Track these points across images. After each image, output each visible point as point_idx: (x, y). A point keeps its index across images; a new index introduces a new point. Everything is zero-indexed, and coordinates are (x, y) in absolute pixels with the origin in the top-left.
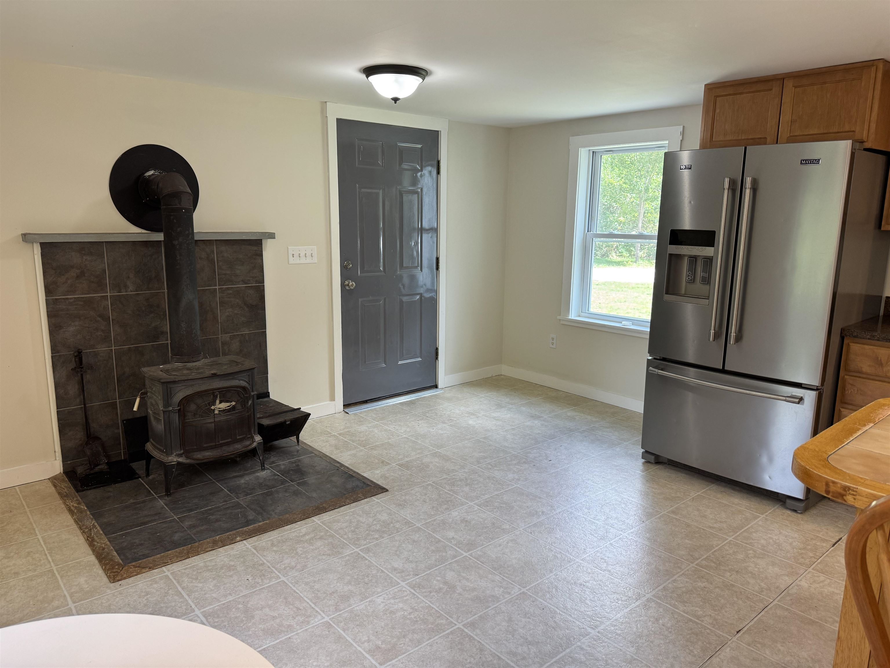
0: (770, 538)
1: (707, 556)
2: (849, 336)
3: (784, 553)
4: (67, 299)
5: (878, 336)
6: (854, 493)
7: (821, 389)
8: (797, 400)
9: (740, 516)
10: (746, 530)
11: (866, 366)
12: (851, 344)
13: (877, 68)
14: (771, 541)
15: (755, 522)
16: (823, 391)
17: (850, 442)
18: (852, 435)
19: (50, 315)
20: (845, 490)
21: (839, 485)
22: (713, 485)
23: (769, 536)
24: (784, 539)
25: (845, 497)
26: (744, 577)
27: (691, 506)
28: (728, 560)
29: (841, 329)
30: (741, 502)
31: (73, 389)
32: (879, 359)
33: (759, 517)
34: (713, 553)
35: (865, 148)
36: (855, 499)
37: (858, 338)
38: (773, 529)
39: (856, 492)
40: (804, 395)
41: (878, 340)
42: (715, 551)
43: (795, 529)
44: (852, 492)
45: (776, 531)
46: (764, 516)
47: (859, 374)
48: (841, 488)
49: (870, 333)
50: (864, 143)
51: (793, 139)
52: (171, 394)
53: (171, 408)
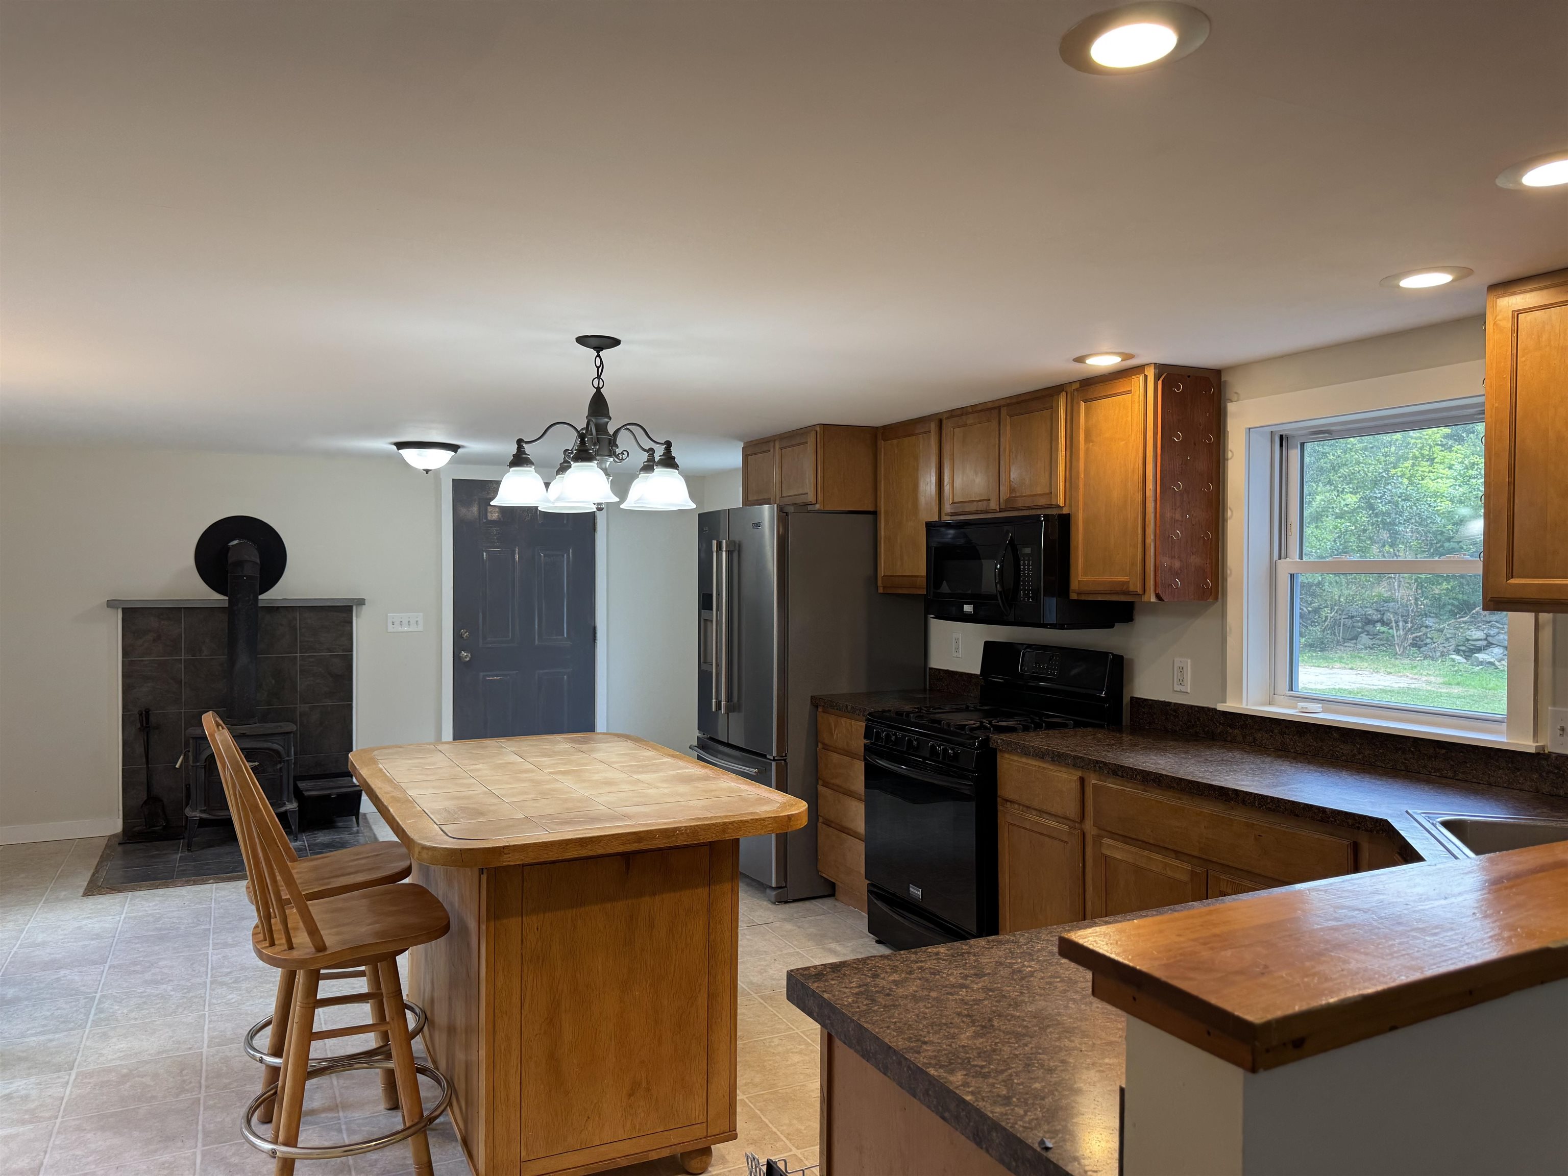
4: (142, 661)
7: (782, 760)
16: (786, 763)
19: (125, 676)
29: (812, 697)
31: (139, 750)
35: (810, 510)
52: (200, 750)
53: (198, 764)
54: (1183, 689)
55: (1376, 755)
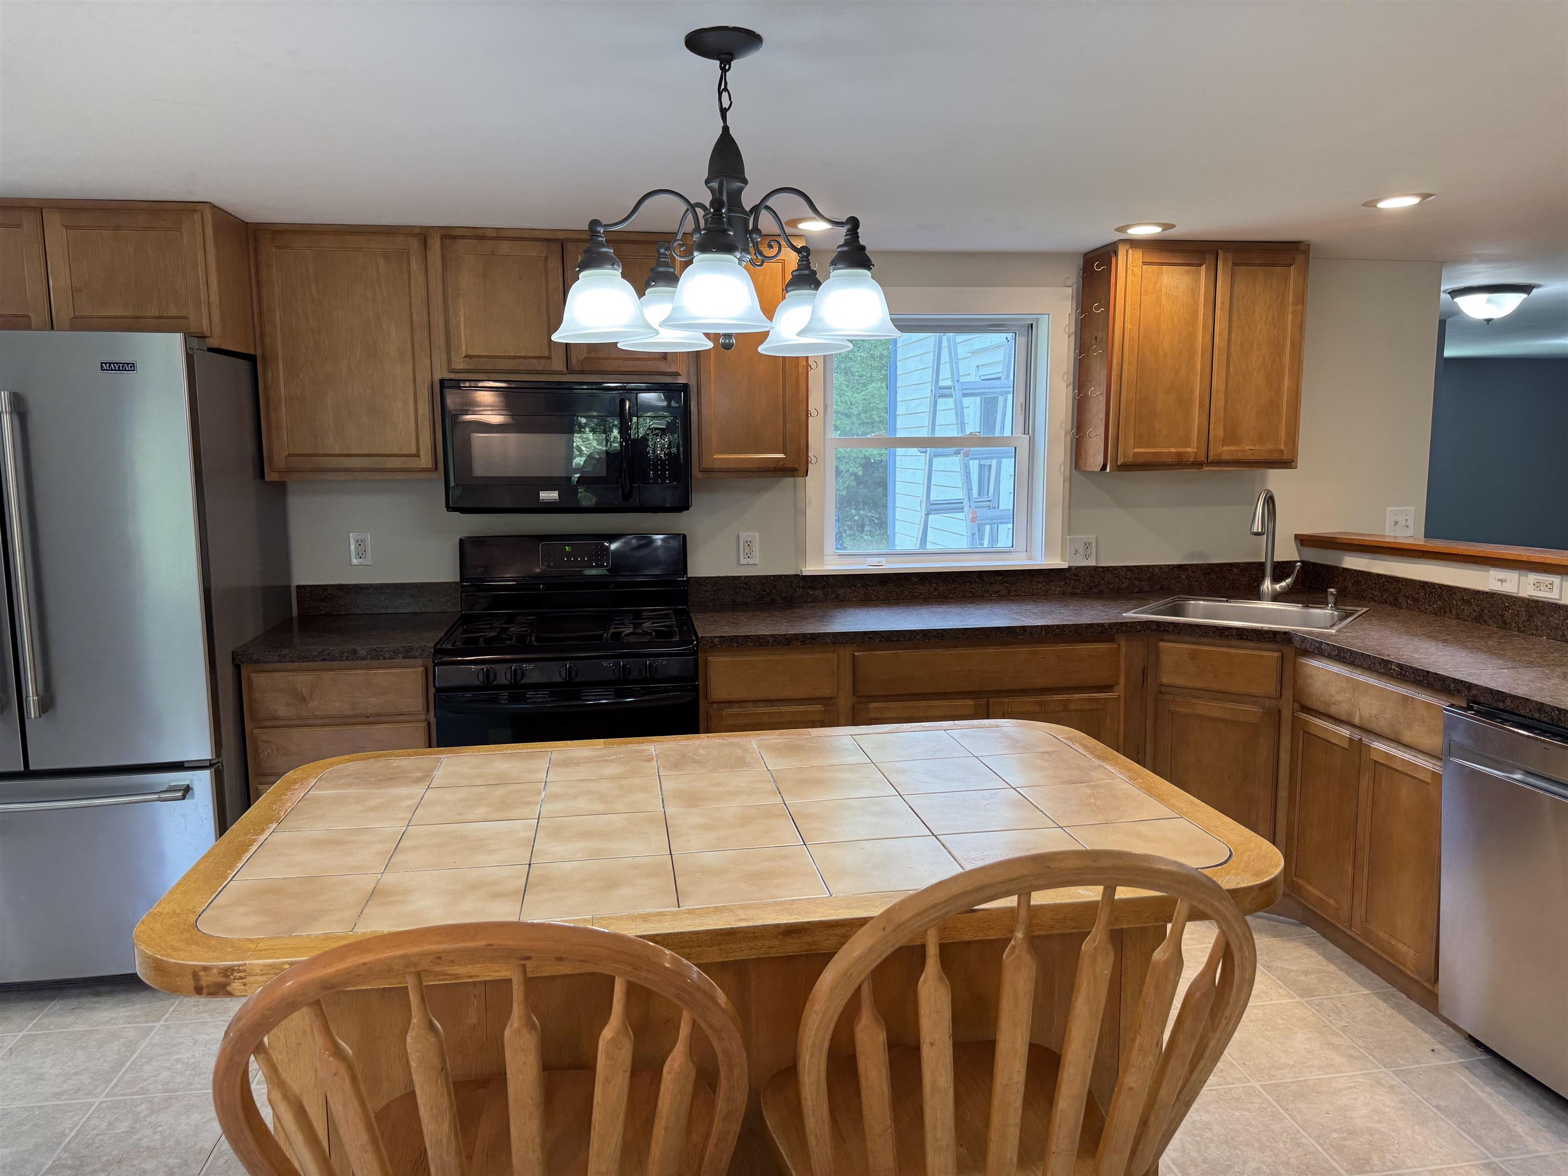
0: (177, 1061)
1: (54, 1161)
2: (247, 662)
3: (205, 1079)
5: (290, 656)
6: (242, 974)
7: (218, 762)
8: (180, 794)
9: (116, 1043)
10: (129, 1067)
11: (281, 707)
12: (253, 675)
13: (202, 215)
14: (179, 1066)
15: (147, 1041)
16: (222, 765)
17: (238, 872)
18: (240, 859)
20: (226, 976)
21: (215, 971)
22: (54, 1002)
23: (176, 1057)
24: (204, 1050)
25: (228, 988)
26: (134, 1166)
27: (7, 1067)
28: (98, 1148)
29: (233, 652)
30: (113, 1015)
32: (299, 691)
33: (152, 1028)
34: (66, 1150)
35: (210, 347)
36: (245, 985)
37: (260, 663)
38: (181, 1040)
39: (245, 971)
40: (191, 781)
41: (292, 661)
42: (69, 1143)
43: (219, 1023)
44: (239, 974)
45: (187, 1042)
46: (162, 1022)
47: (274, 722)
48: (220, 973)
49: (277, 652)
50: (207, 339)
51: (81, 324)
54: (751, 561)
55: (949, 590)
